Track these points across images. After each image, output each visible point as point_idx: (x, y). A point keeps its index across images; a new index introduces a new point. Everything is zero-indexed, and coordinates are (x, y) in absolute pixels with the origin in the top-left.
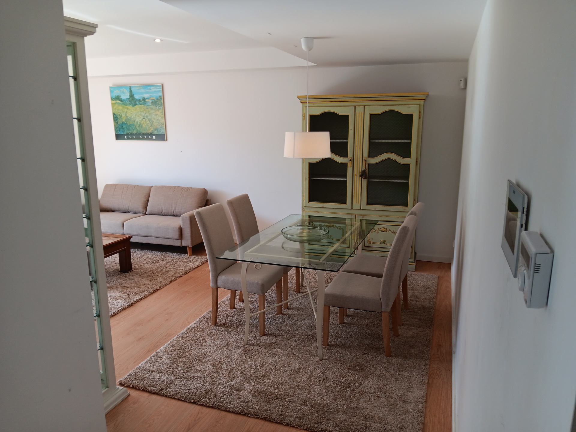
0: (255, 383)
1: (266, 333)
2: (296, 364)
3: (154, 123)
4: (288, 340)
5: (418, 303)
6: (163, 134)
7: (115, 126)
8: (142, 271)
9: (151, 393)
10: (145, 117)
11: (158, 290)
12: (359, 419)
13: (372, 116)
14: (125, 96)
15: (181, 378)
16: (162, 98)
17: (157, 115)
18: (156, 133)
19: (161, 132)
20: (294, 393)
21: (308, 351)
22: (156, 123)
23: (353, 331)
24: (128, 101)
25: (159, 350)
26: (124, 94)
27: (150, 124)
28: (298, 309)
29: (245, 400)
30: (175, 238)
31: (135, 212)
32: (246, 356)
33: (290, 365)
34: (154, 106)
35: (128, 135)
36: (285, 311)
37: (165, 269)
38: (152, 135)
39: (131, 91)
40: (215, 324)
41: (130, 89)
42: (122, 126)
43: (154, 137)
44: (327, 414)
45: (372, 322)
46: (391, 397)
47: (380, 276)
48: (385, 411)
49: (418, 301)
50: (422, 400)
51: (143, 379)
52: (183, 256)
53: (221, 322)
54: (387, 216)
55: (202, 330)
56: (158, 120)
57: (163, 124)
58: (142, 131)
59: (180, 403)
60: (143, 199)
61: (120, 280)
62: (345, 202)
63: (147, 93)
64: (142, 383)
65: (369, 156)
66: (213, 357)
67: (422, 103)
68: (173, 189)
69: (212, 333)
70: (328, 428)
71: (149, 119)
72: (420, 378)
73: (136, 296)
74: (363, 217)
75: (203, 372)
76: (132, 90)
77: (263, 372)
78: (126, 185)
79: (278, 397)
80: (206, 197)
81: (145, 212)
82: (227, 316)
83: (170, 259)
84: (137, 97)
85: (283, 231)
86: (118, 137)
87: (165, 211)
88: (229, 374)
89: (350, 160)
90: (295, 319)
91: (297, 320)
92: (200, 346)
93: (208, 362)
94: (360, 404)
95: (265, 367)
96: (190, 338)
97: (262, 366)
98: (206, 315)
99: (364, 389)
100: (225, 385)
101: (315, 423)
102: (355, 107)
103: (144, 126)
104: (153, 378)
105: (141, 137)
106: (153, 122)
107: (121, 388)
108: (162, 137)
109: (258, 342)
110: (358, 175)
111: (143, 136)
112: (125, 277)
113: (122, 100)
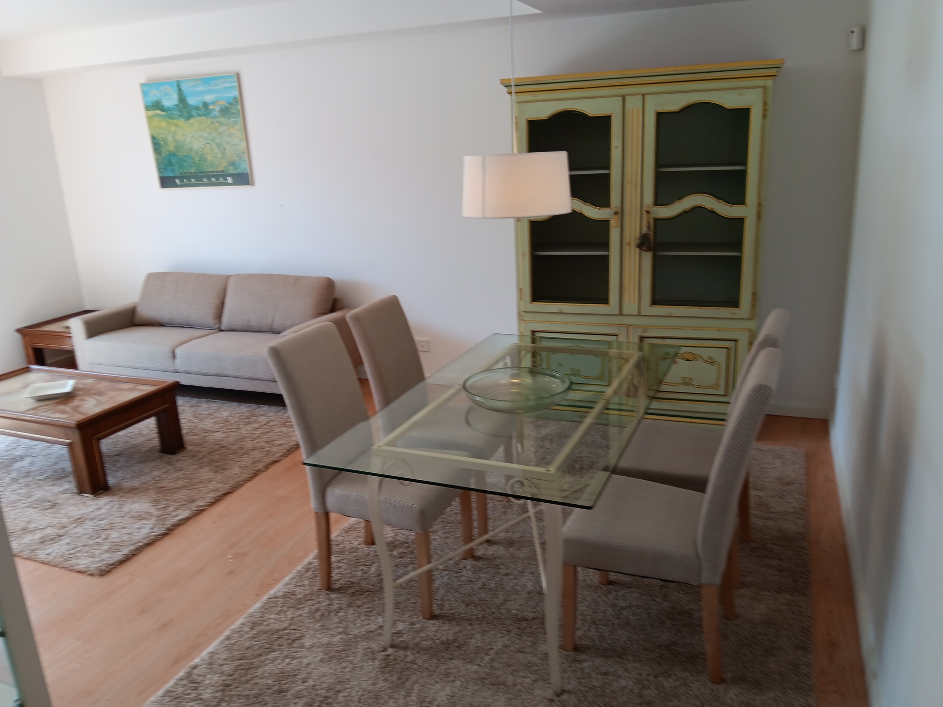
1: (436, 611)
3: (227, 150)
4: (483, 632)
5: (770, 523)
6: (245, 172)
7: (157, 161)
8: (205, 449)
10: (210, 141)
13: (660, 115)
14: (170, 101)
16: (239, 100)
17: (230, 135)
18: (232, 171)
19: (242, 168)
22: (230, 151)
23: (631, 606)
24: (176, 110)
26: (167, 97)
27: (220, 153)
28: (510, 543)
31: (202, 327)
32: (385, 680)
34: (224, 117)
35: (181, 178)
37: (249, 445)
38: (225, 176)
39: (180, 91)
40: (329, 587)
41: (179, 86)
42: (169, 161)
43: (230, 180)
49: (771, 519)
53: (341, 582)
54: (695, 328)
55: (298, 604)
56: (233, 145)
57: (245, 153)
58: (206, 168)
60: (214, 302)
61: (156, 472)
62: (605, 300)
63: (210, 92)
65: (657, 203)
66: (311, 683)
67: (769, 82)
68: (270, 278)
69: (318, 610)
71: (217, 144)
73: (179, 512)
74: (645, 330)
78: (184, 273)
80: (333, 294)
81: (218, 326)
82: (357, 562)
84: (192, 101)
86: (166, 182)
87: (254, 323)
89: (616, 213)
90: (503, 571)
91: (506, 575)
93: (298, 697)
96: (269, 625)
102: (624, 97)
103: (209, 158)
105: (205, 181)
106: (225, 149)
108: (244, 179)
109: (417, 640)
110: (633, 244)
111: (209, 178)
112: (169, 463)
113: (165, 108)
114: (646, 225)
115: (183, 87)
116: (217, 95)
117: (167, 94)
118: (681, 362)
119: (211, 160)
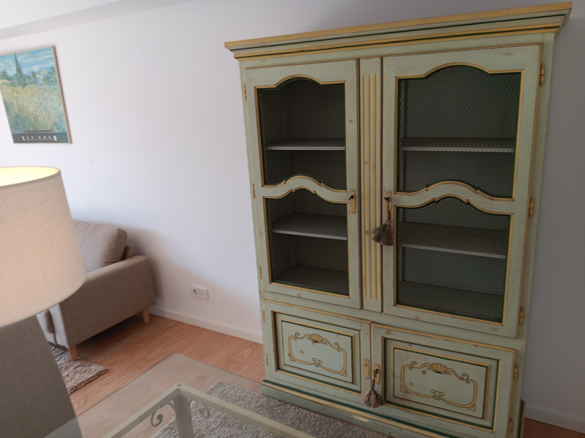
6: (64, 132)
10: (39, 105)
13: (402, 83)
14: (12, 72)
16: (56, 70)
17: (52, 100)
18: (56, 130)
19: (62, 128)
22: (53, 113)
24: (16, 79)
26: (10, 68)
27: (47, 115)
34: (47, 84)
35: (25, 136)
38: (52, 135)
39: (17, 62)
41: (16, 58)
42: (16, 122)
43: (55, 138)
54: (447, 339)
56: (55, 108)
57: (64, 116)
63: (36, 63)
67: (549, 37)
71: (44, 107)
74: (389, 330)
76: (18, 60)
84: (26, 71)
86: (17, 139)
89: (352, 197)
102: (358, 61)
103: (40, 120)
105: (40, 138)
106: (49, 112)
108: (64, 137)
110: (372, 236)
111: (42, 136)
113: (9, 78)
114: (387, 214)
115: (20, 59)
116: (40, 66)
117: (9, 66)
118: (430, 372)
119: (41, 121)
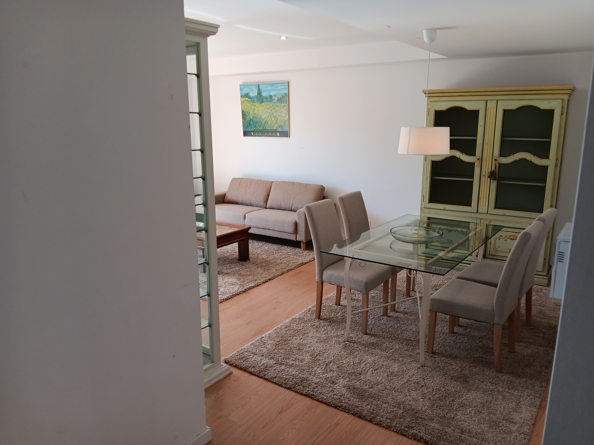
0: (351, 379)
1: (368, 332)
2: (395, 367)
3: (279, 119)
4: (390, 342)
5: (543, 320)
6: (286, 131)
7: (243, 123)
8: (258, 261)
9: (251, 373)
10: (271, 115)
11: (270, 280)
12: (454, 430)
13: (505, 111)
14: (254, 94)
15: (280, 364)
16: (287, 95)
17: (281, 112)
18: (280, 130)
19: (285, 128)
20: (388, 394)
21: (410, 356)
23: (463, 342)
24: (256, 98)
25: (263, 335)
26: (252, 92)
27: (275, 121)
28: (406, 313)
29: (338, 394)
30: (290, 232)
31: (257, 206)
32: (345, 352)
33: (388, 367)
34: (279, 103)
35: (254, 132)
36: (391, 314)
37: (279, 261)
38: (276, 132)
39: (259, 89)
40: (319, 317)
41: (259, 87)
42: (250, 123)
43: (278, 134)
44: (420, 420)
45: (486, 335)
46: (495, 414)
47: (495, 285)
48: (485, 427)
49: (545, 319)
50: (529, 423)
51: (246, 360)
52: (297, 250)
53: (325, 317)
54: (518, 223)
55: (305, 322)
56: (282, 117)
57: (287, 121)
58: (268, 128)
59: (276, 386)
60: (265, 194)
61: (237, 268)
62: (470, 205)
63: (273, 90)
64: (244, 363)
65: (501, 155)
66: (312, 348)
67: (566, 97)
68: (293, 184)
69: (315, 325)
70: (419, 434)
71: (274, 116)
72: (531, 399)
73: (249, 284)
74: (490, 221)
75: (302, 361)
77: (359, 370)
78: (251, 179)
79: (371, 396)
80: (323, 194)
81: (265, 206)
82: (332, 311)
83: (285, 252)
84: (264, 94)
85: (392, 231)
86: (246, 133)
87: (283, 205)
88: (326, 367)
89: (478, 159)
90: (401, 323)
91: (403, 324)
92: (302, 336)
93: (307, 352)
94: (458, 416)
95: (363, 365)
96: (294, 327)
97: (360, 363)
98: (311, 308)
99: (465, 402)
100: (321, 376)
101: (406, 427)
104: (255, 361)
105: (266, 134)
107: (225, 365)
108: (285, 134)
109: (359, 341)
110: (487, 176)
111: (268, 133)
112: (242, 265)
113: (251, 97)
114: (495, 167)
115: (261, 87)
116: (276, 92)
117: (252, 90)
118: (509, 240)
119: (270, 124)
